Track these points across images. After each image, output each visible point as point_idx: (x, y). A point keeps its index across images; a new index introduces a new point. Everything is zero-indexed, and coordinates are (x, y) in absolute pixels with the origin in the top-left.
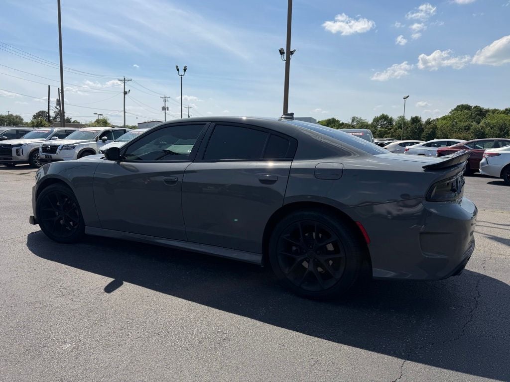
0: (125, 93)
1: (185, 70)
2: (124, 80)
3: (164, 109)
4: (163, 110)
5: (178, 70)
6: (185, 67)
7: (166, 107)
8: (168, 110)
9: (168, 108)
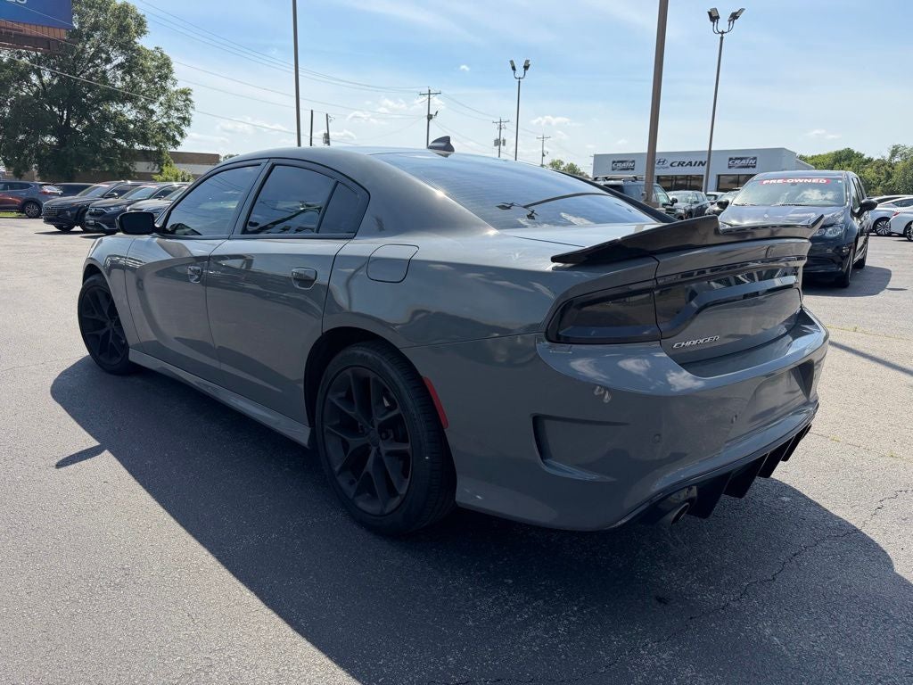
0: (430, 117)
1: (526, 67)
2: (429, 94)
3: (498, 142)
4: (496, 145)
5: (514, 68)
6: (527, 61)
7: (502, 139)
8: (504, 144)
9: (504, 141)
